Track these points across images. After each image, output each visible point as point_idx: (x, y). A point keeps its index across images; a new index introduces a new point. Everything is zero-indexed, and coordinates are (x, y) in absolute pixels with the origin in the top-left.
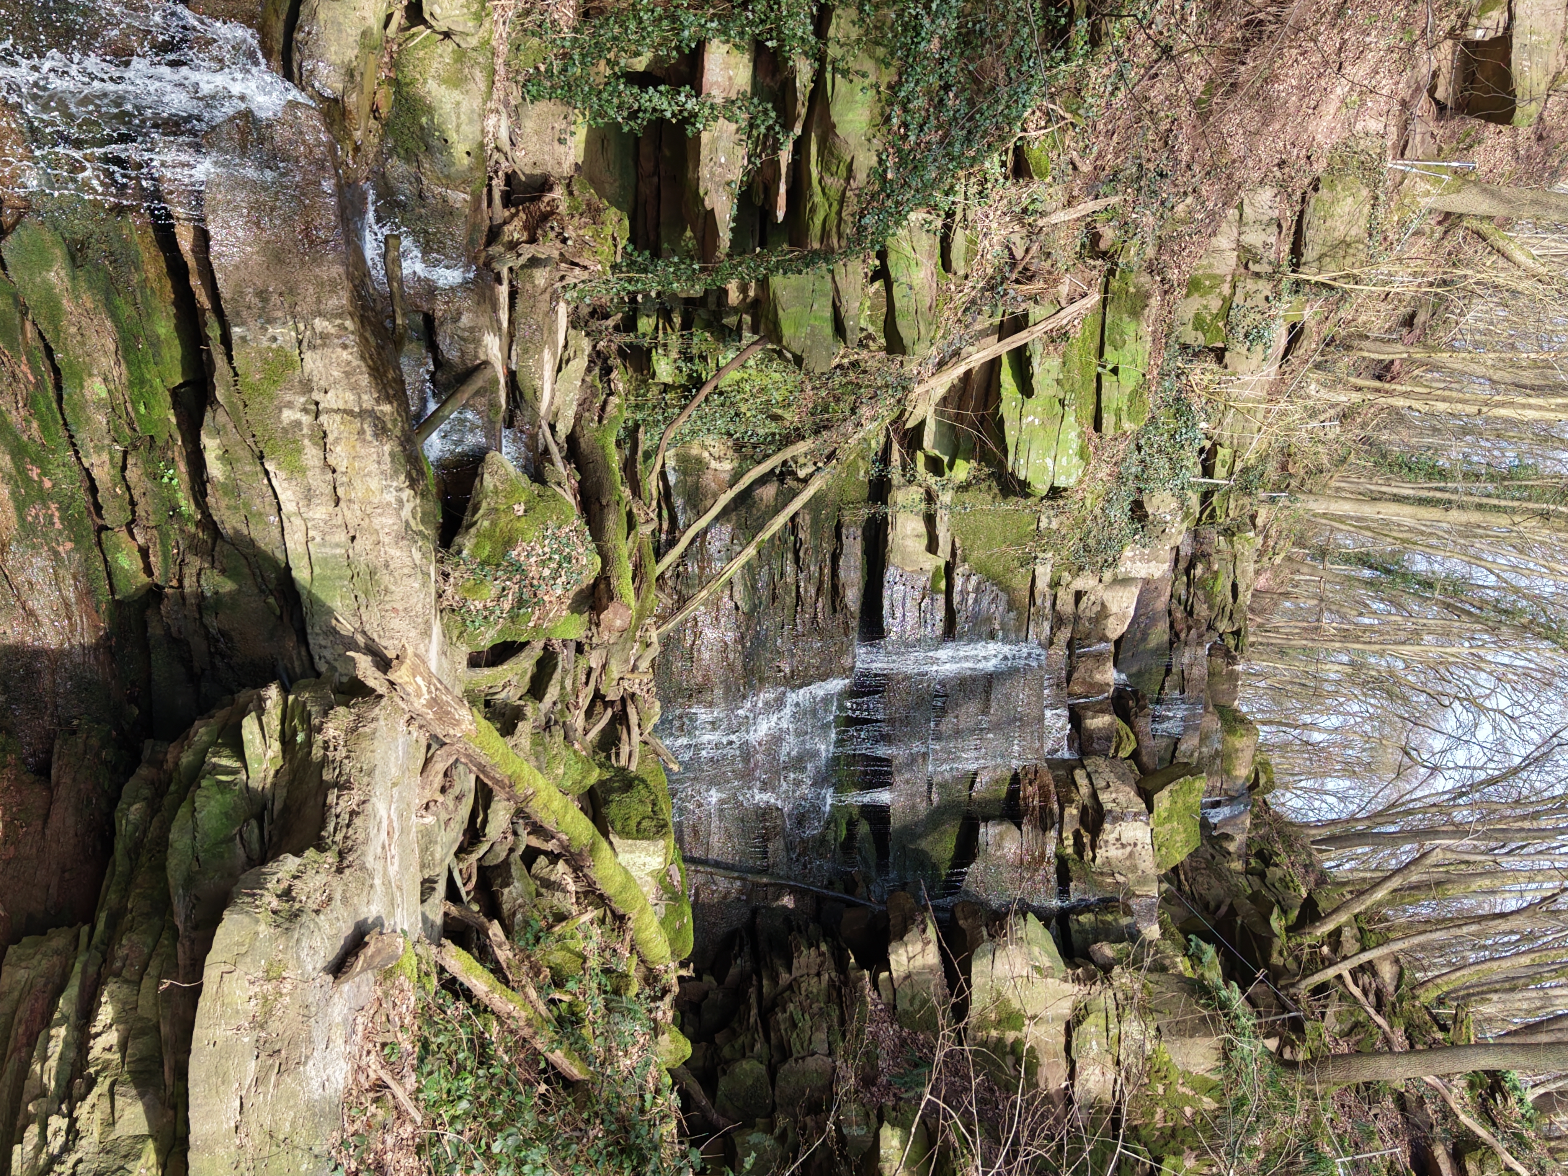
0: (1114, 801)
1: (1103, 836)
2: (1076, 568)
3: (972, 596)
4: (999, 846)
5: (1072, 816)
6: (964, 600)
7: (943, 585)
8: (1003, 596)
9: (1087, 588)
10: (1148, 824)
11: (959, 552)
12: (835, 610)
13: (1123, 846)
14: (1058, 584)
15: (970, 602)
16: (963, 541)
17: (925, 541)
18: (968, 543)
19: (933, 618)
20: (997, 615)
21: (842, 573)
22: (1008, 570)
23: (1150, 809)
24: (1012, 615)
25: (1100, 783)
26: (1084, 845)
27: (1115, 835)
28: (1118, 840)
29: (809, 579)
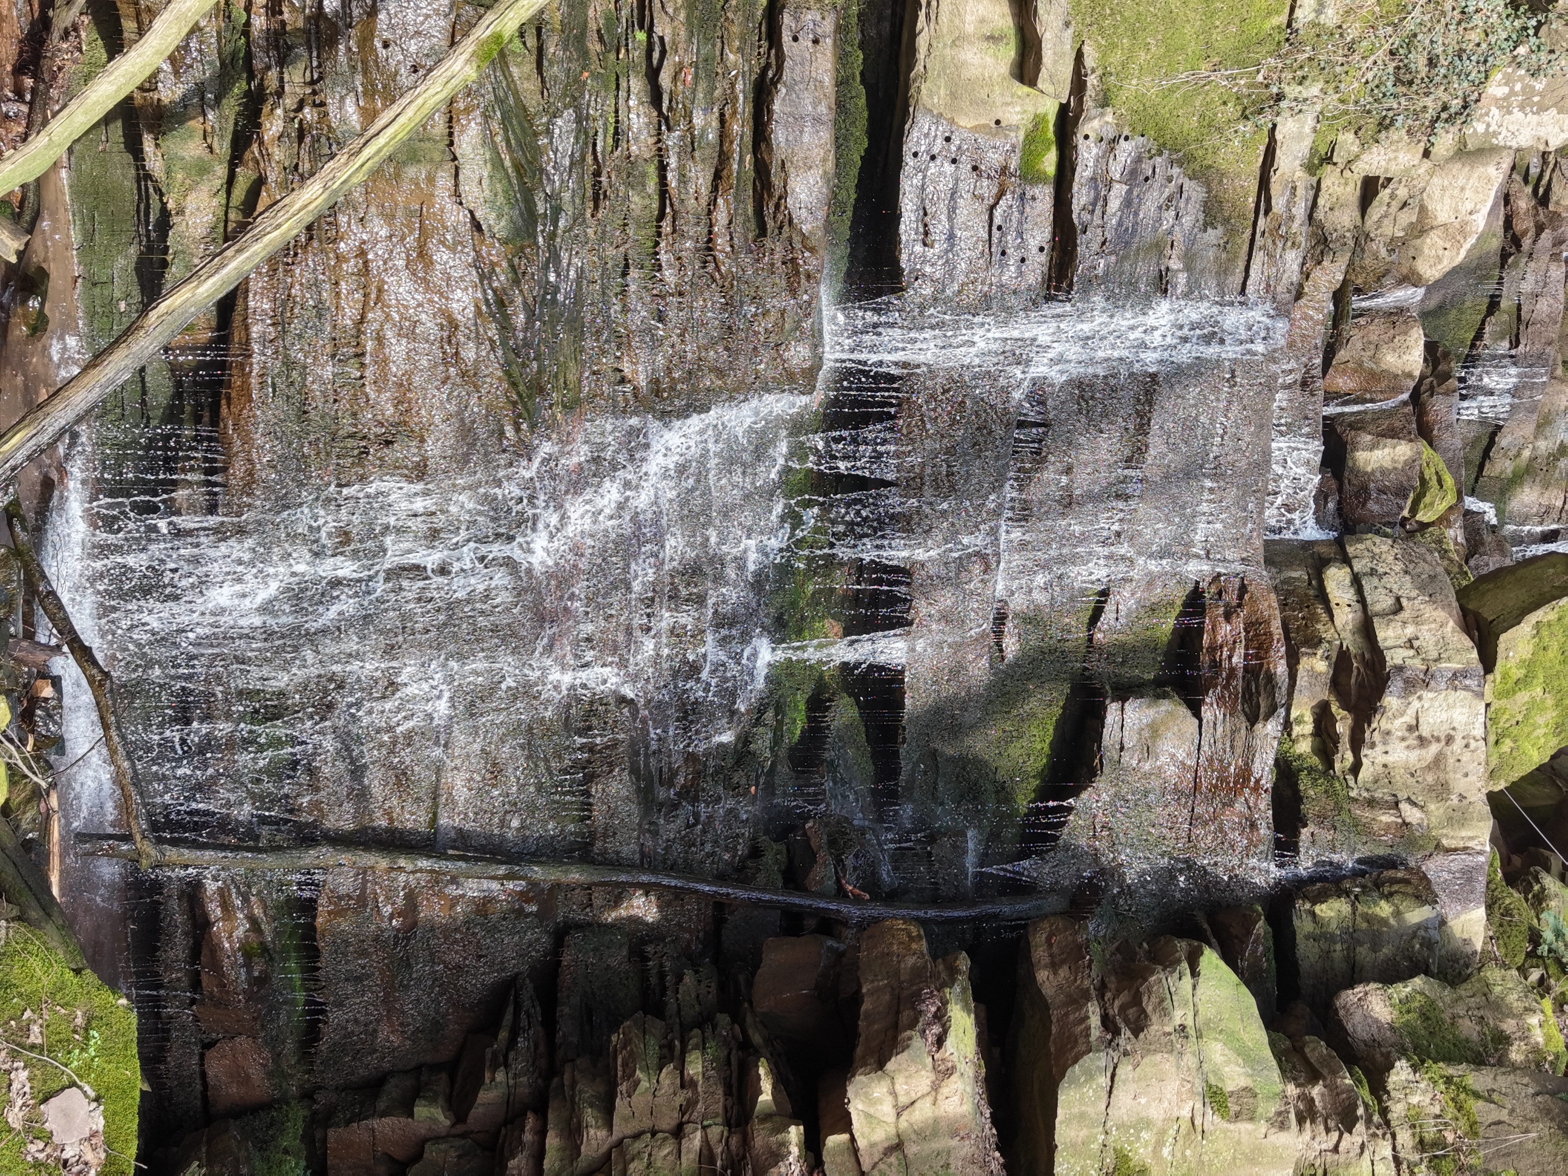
0: (1410, 643)
1: (1381, 723)
2: (1371, 123)
3: (1119, 191)
4: (1149, 751)
5: (1313, 674)
6: (1099, 201)
7: (1049, 162)
8: (1195, 192)
9: (1394, 170)
10: (1480, 695)
11: (1092, 81)
12: (762, 231)
13: (1423, 742)
14: (1328, 159)
15: (1114, 204)
16: (1104, 52)
17: (1009, 52)
18: (1116, 58)
19: (1022, 245)
20: (1178, 236)
21: (779, 135)
22: (1210, 125)
23: (1488, 662)
24: (1213, 235)
25: (1380, 601)
26: (1335, 739)
27: (1408, 718)
28: (1413, 728)
29: (691, 146)
